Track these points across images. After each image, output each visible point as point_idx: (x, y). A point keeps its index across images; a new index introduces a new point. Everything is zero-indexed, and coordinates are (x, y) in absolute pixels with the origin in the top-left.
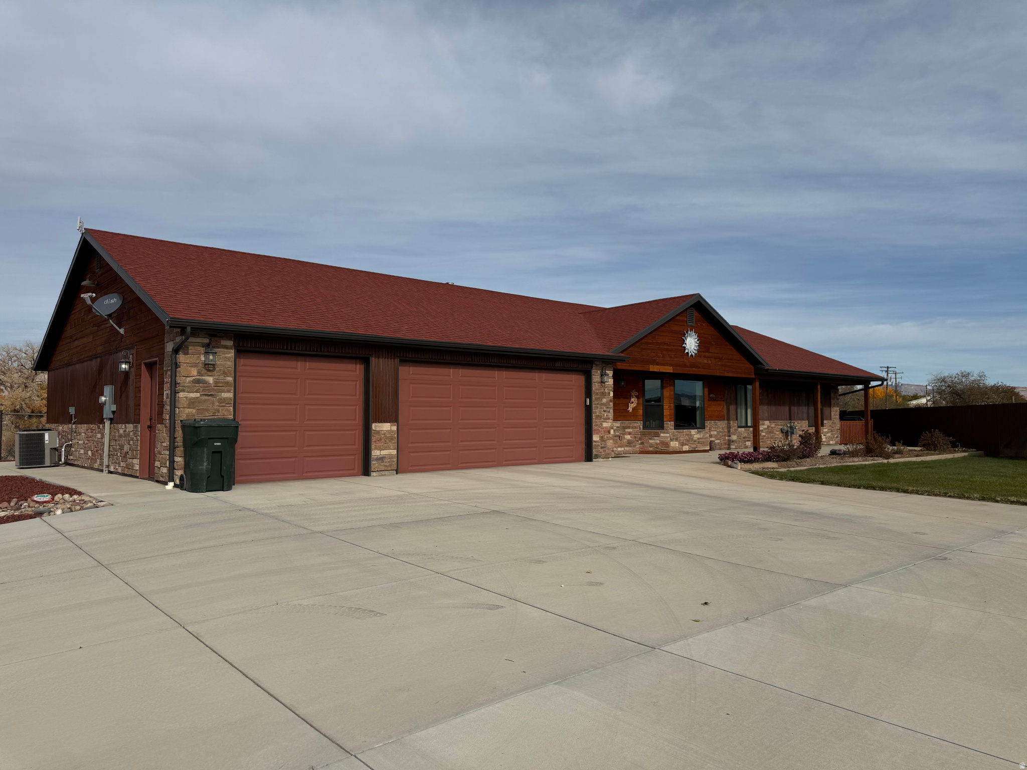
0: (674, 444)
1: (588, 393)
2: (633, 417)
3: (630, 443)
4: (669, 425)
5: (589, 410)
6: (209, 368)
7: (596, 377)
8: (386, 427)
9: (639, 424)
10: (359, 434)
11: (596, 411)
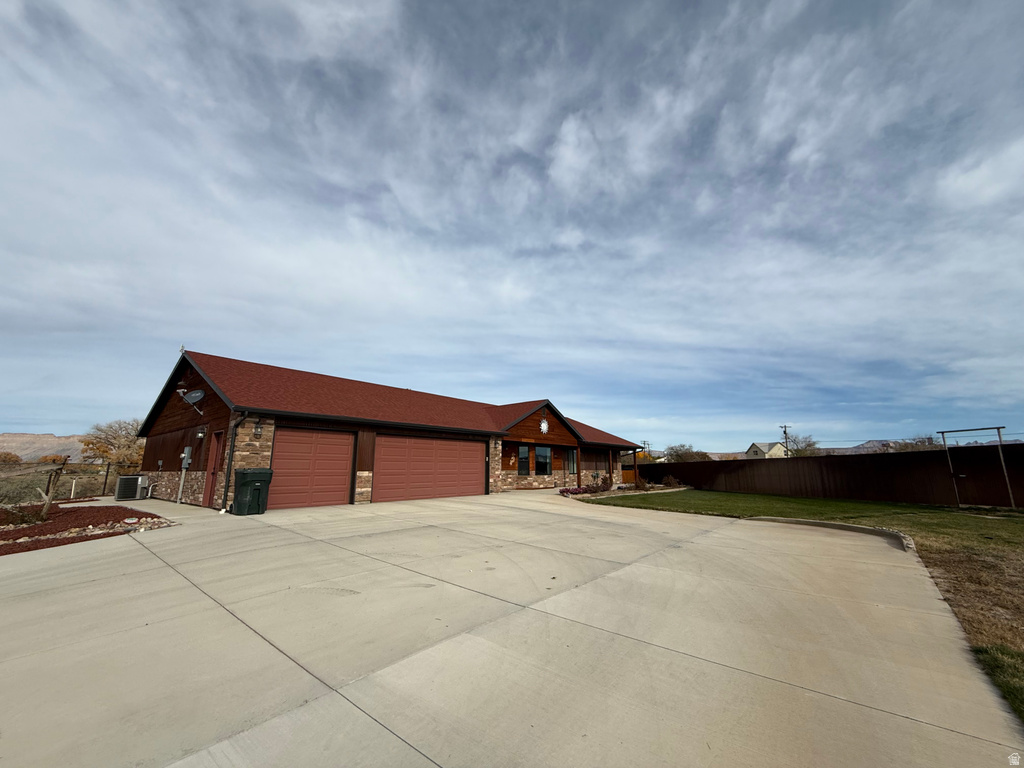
0: (535, 484)
1: (488, 454)
2: (512, 468)
3: (511, 484)
4: (533, 472)
5: (487, 464)
6: (257, 437)
7: (492, 445)
8: (366, 474)
9: (516, 472)
10: (348, 479)
11: (492, 465)
